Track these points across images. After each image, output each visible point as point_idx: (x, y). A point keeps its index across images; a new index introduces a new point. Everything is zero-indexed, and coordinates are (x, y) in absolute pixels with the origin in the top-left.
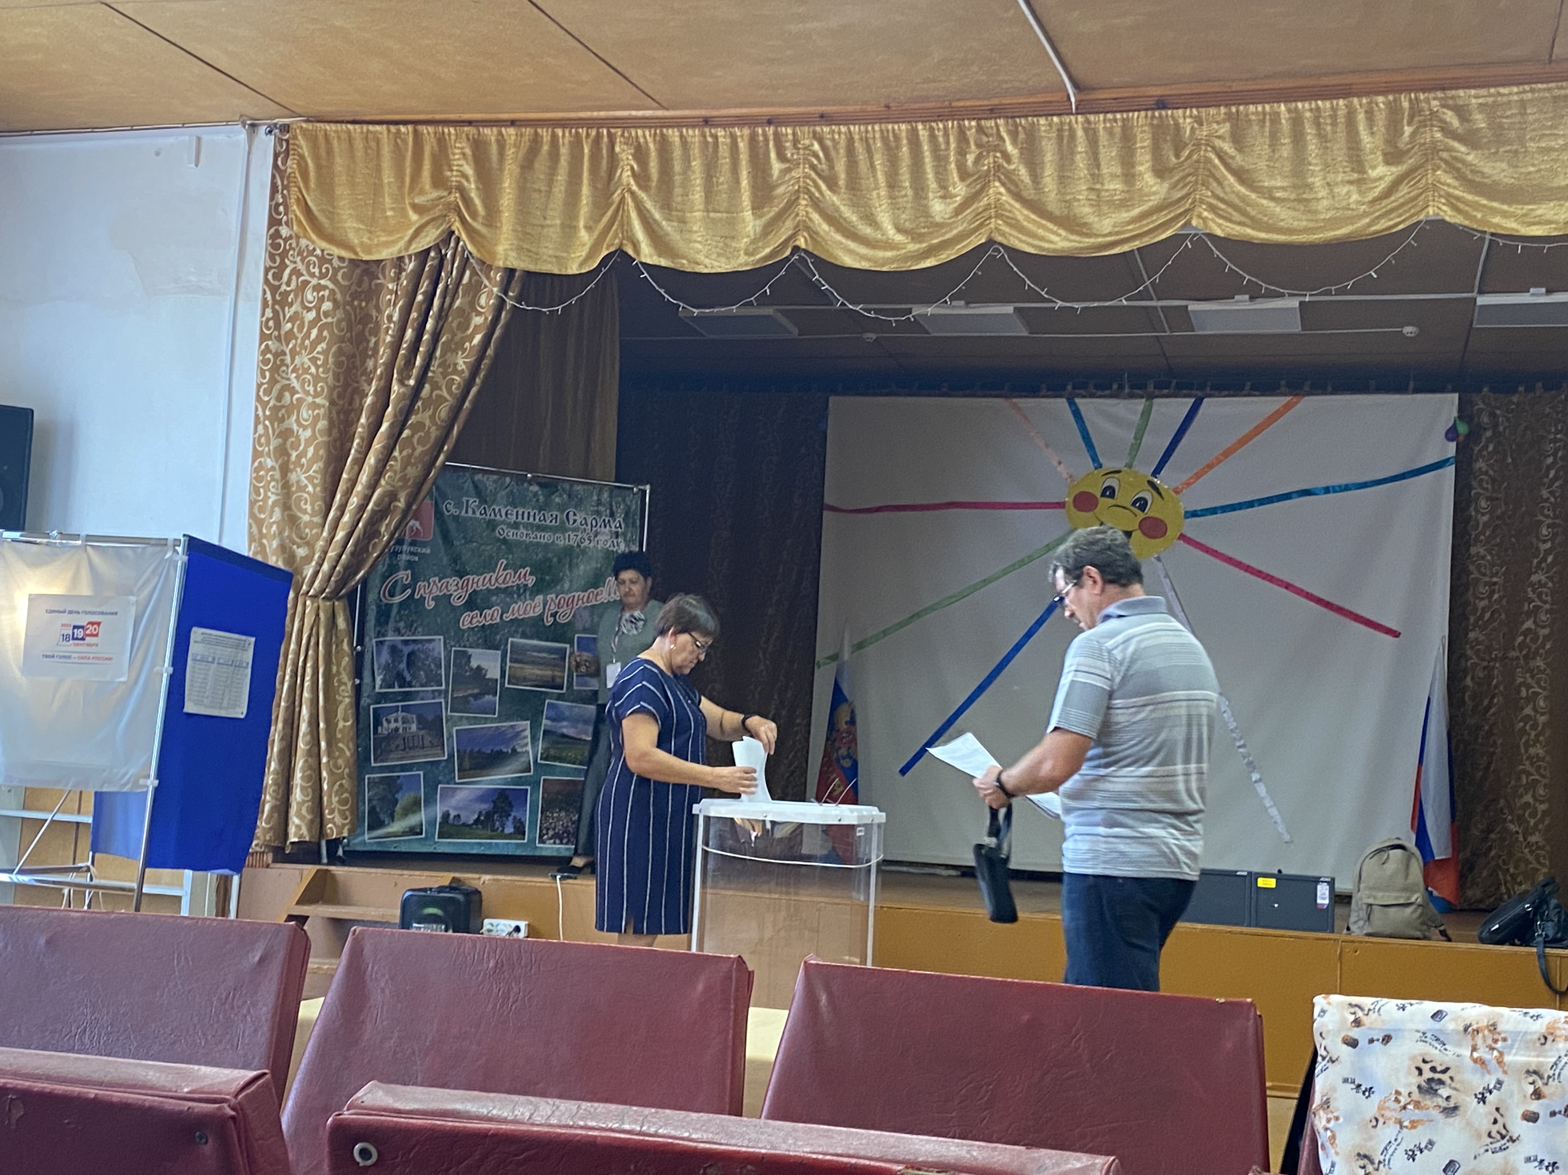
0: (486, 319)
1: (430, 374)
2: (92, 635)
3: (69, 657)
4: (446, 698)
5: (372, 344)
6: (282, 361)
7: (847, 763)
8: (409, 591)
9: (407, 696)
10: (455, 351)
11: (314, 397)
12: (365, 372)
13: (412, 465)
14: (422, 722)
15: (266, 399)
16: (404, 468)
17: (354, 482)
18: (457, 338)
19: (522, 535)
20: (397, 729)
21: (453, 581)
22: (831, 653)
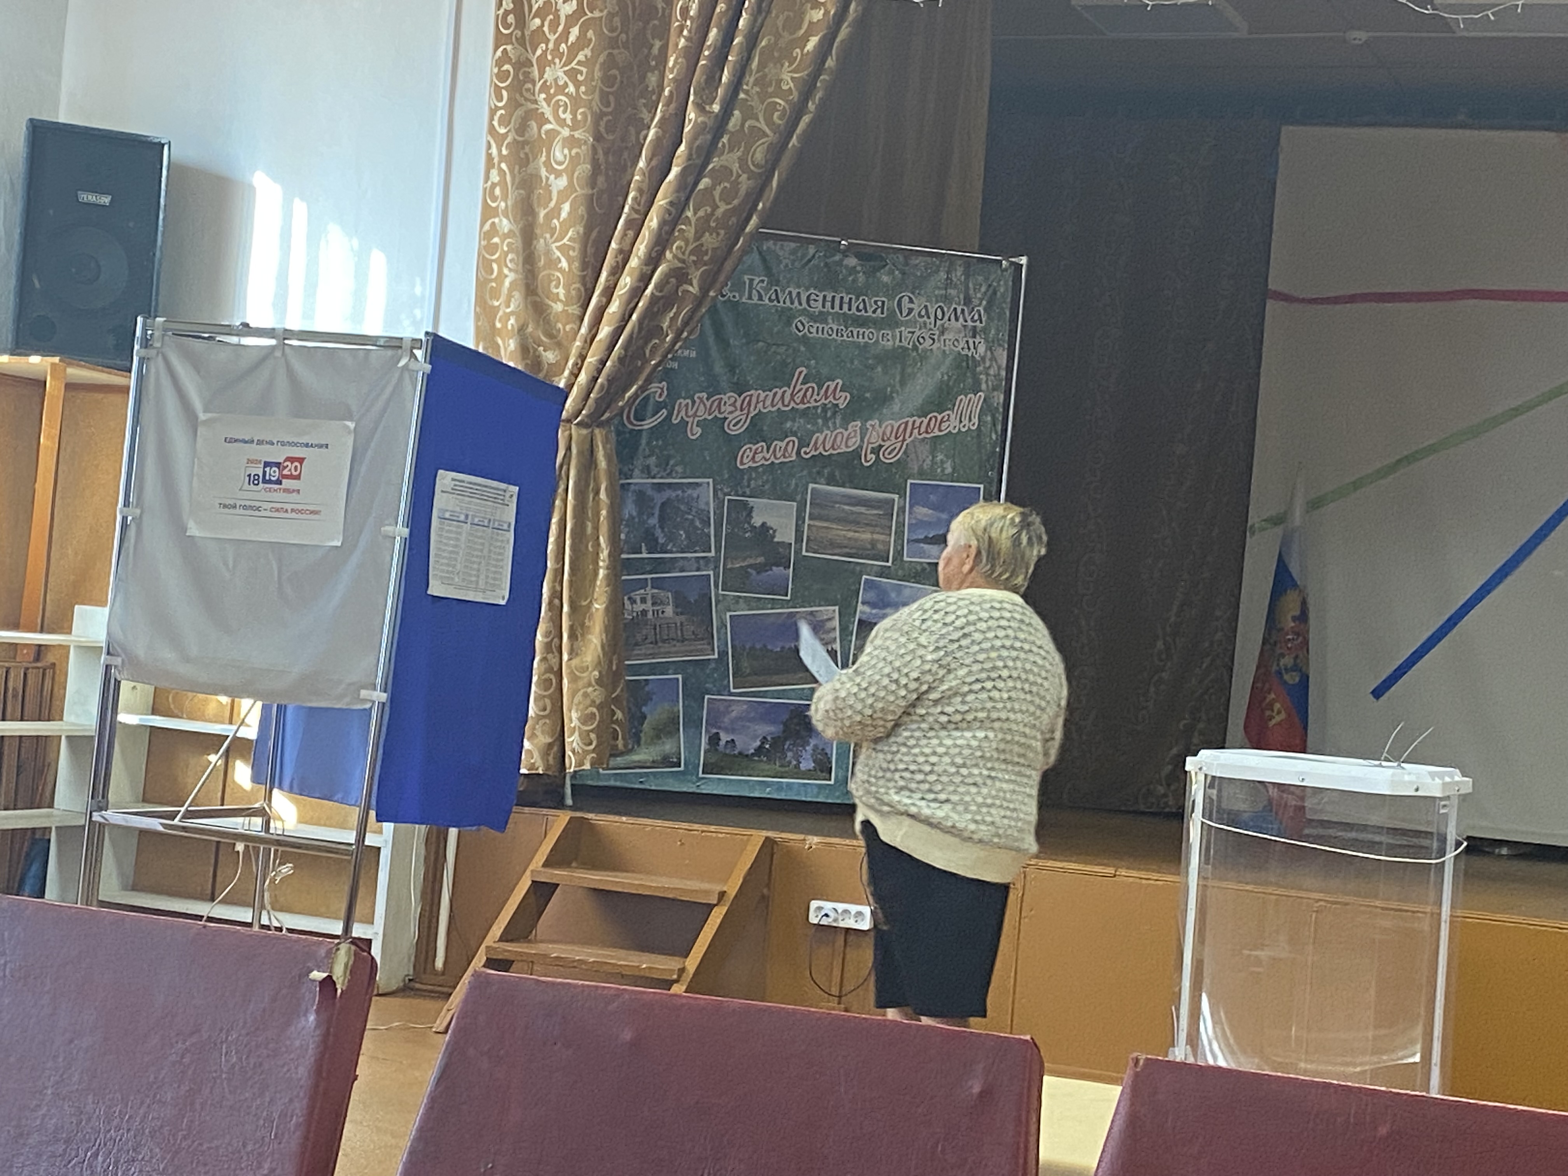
0: (826, 13)
1: (742, 96)
2: (290, 477)
3: (258, 509)
4: (716, 567)
5: (655, 51)
6: (527, 75)
7: (1292, 678)
8: (664, 412)
9: (658, 565)
10: (779, 62)
11: (573, 129)
12: (645, 92)
13: (711, 231)
14: (681, 604)
15: (502, 131)
16: (698, 236)
17: (625, 255)
18: (782, 43)
19: (830, 332)
20: (644, 612)
21: (729, 397)
22: (1273, 513)
